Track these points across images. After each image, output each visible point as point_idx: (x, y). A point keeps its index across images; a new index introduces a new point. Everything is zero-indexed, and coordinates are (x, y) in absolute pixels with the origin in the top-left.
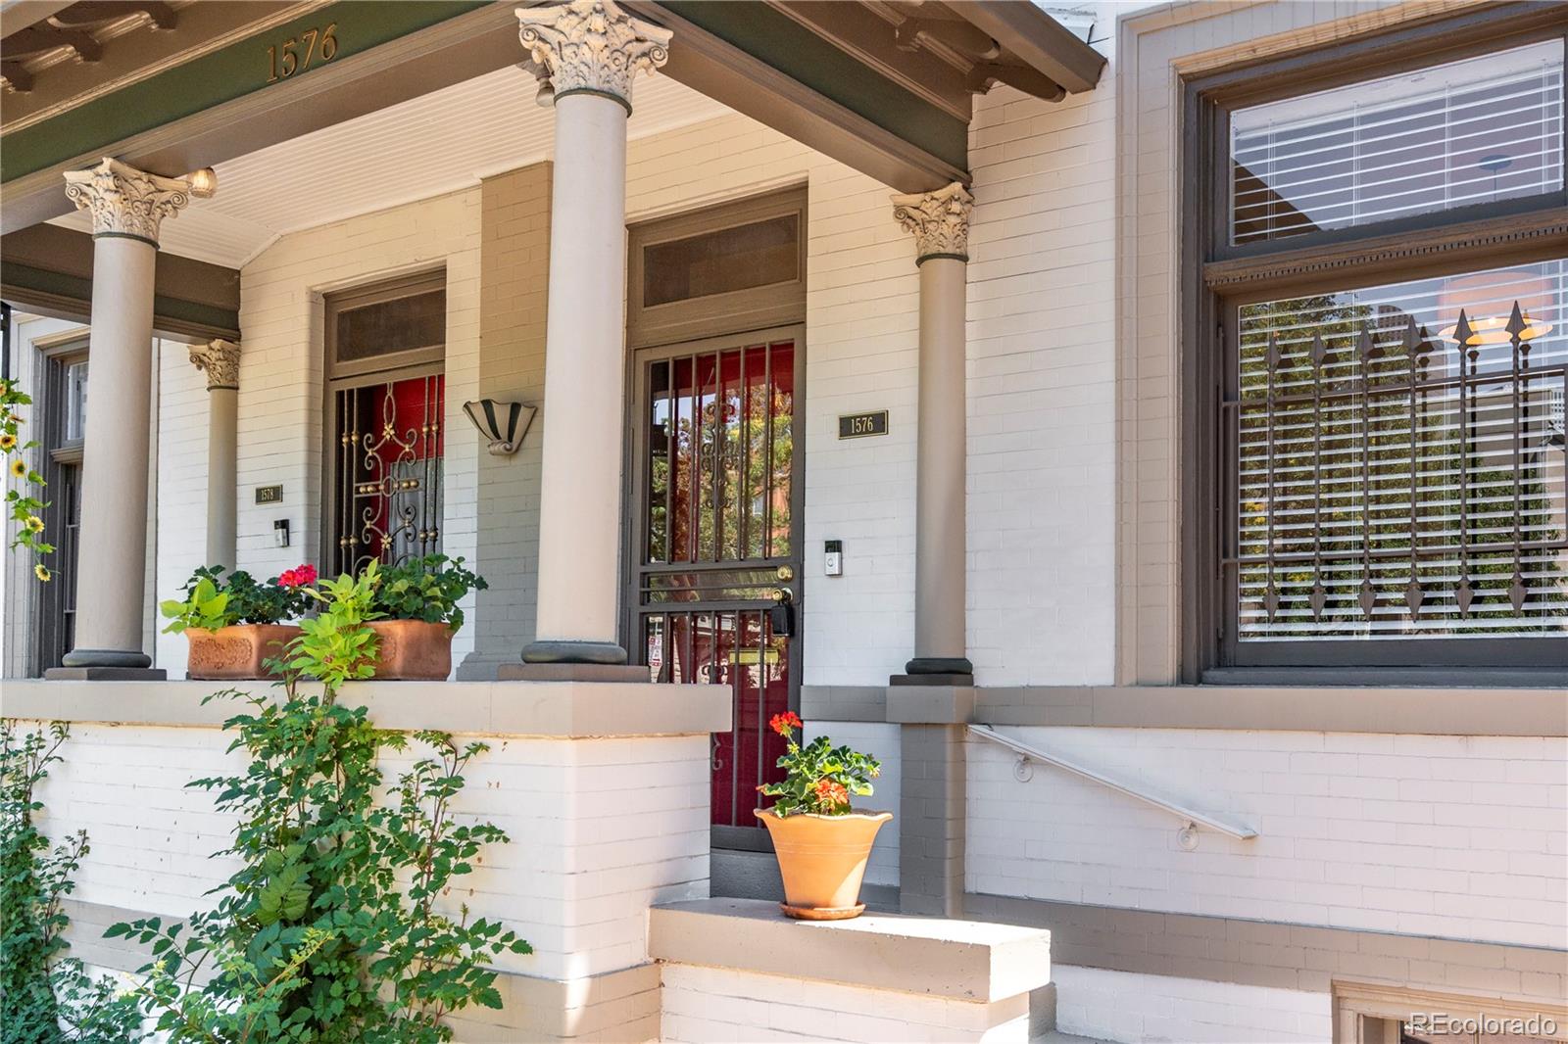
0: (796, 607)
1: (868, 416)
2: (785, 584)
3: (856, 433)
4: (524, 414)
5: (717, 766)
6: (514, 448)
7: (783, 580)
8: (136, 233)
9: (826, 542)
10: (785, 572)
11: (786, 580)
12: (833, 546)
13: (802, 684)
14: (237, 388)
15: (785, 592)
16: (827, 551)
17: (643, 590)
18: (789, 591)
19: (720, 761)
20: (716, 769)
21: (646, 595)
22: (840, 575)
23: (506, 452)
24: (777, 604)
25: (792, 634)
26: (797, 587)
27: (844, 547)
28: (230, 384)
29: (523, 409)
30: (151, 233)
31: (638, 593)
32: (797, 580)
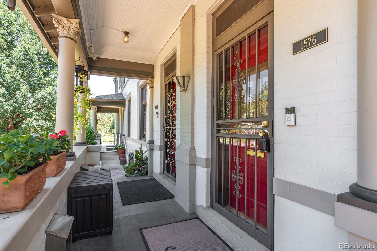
0: (270, 139)
1: (312, 36)
2: (265, 128)
3: (304, 48)
4: (186, 79)
5: (240, 196)
6: (185, 89)
7: (264, 127)
8: (65, 36)
9: (286, 109)
10: (265, 123)
11: (266, 127)
12: (291, 111)
13: (274, 177)
14: (153, 87)
15: (265, 132)
16: (286, 113)
17: (217, 129)
18: (267, 131)
19: (240, 194)
20: (239, 197)
21: (218, 130)
22: (295, 125)
23: (183, 90)
24: (261, 137)
25: (269, 151)
26: (271, 130)
27: (297, 111)
28: (152, 87)
29: (186, 77)
30: (70, 36)
31: (215, 130)
32: (271, 127)
